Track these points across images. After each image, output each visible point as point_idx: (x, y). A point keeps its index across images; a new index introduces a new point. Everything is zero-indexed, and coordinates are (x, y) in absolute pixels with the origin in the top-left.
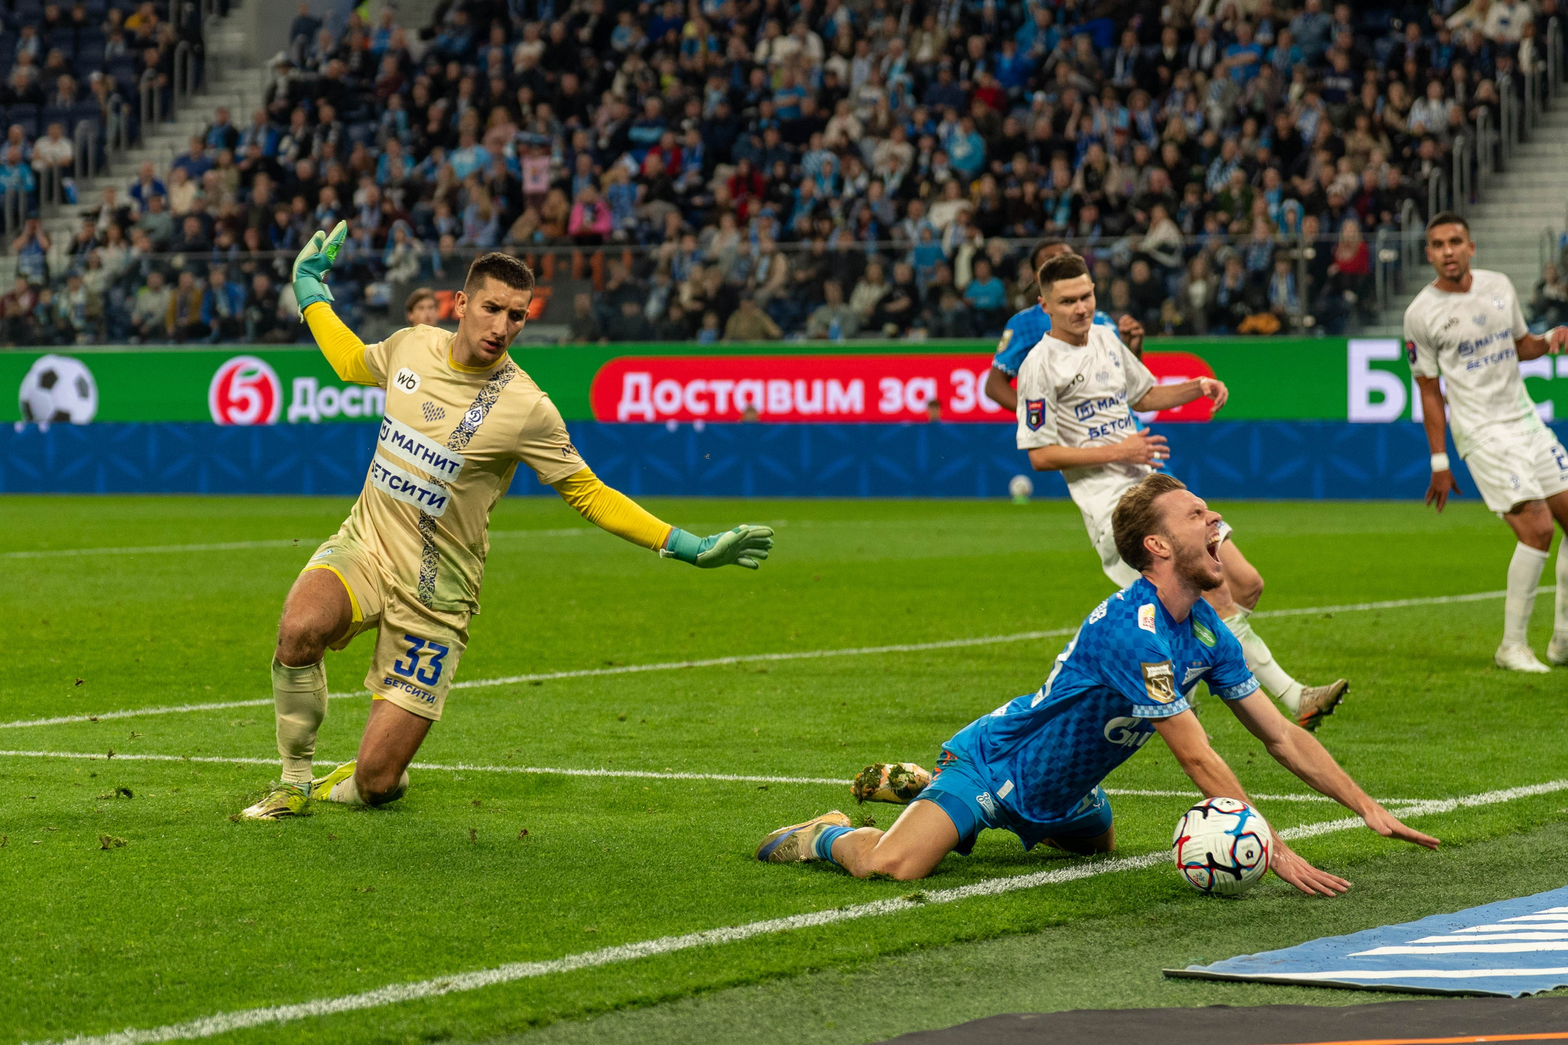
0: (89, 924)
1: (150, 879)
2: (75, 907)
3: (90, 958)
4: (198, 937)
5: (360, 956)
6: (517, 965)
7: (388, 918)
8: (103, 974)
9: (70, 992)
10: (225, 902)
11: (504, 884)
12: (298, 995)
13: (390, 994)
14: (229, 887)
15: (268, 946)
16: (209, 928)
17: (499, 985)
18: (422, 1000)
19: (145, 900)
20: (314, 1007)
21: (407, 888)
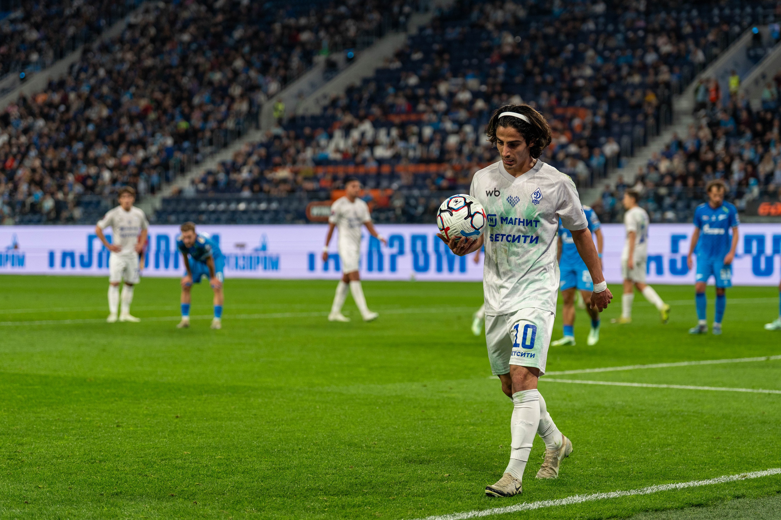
0: (607, 449)
1: (632, 432)
2: (602, 442)
3: (606, 462)
4: (649, 455)
5: (712, 464)
6: (774, 469)
7: (725, 449)
8: (611, 468)
9: (597, 475)
10: (661, 442)
11: (772, 437)
12: (685, 479)
13: (723, 479)
14: (663, 436)
15: (676, 459)
16: (654, 452)
17: (766, 477)
18: (735, 482)
19: (630, 440)
20: (691, 484)
21: (734, 437)
